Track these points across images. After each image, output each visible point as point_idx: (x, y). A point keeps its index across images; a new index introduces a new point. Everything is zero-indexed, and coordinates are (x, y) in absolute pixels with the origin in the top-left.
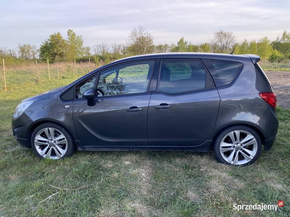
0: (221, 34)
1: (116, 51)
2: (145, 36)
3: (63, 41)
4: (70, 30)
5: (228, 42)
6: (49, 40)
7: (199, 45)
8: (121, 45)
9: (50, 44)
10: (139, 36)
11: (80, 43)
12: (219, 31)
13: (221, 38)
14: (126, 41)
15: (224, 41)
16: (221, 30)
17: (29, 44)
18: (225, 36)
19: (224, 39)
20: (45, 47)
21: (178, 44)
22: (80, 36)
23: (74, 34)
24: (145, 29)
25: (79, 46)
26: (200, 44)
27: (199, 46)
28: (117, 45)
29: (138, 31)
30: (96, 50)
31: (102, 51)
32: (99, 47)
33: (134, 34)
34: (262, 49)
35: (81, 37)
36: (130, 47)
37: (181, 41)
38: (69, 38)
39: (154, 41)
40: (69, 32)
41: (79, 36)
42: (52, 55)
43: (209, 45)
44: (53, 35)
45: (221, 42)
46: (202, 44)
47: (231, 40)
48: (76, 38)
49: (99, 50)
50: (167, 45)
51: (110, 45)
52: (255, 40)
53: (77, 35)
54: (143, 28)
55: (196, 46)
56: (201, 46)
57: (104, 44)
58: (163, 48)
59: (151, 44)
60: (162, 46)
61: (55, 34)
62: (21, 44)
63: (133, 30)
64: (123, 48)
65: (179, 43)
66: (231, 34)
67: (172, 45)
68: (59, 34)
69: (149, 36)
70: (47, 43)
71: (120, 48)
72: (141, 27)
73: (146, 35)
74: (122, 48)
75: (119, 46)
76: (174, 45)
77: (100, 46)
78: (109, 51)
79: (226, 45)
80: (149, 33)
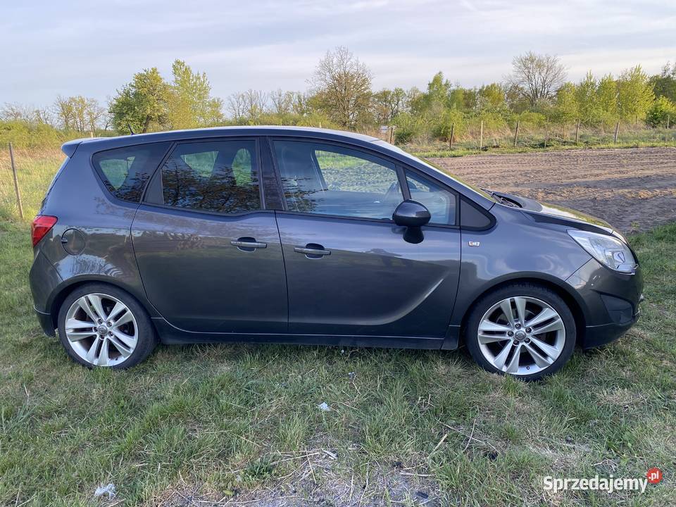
0: (530, 64)
1: (280, 107)
2: (352, 71)
3: (165, 87)
4: (178, 62)
5: (548, 80)
6: (133, 86)
7: (475, 89)
8: (292, 93)
9: (136, 95)
10: (337, 71)
11: (202, 90)
12: (524, 55)
13: (531, 71)
14: (310, 85)
15: (538, 79)
16: (530, 53)
17: (83, 97)
18: (540, 66)
19: (537, 74)
20: (124, 104)
21: (430, 88)
22: (201, 75)
23: (187, 71)
24: (352, 54)
25: (200, 97)
26: (479, 87)
27: (478, 91)
28: (283, 93)
29: (335, 60)
30: (236, 105)
31: (249, 108)
32: (241, 99)
33: (326, 66)
34: (629, 94)
35: (204, 76)
36: (314, 98)
37: (437, 80)
38: (176, 81)
39: (372, 82)
40: (178, 67)
41: (198, 74)
42: (141, 120)
43: (500, 89)
44: (141, 75)
45: (530, 80)
46: (483, 87)
47: (554, 76)
48: (193, 80)
49: (241, 107)
50: (401, 90)
51: (266, 95)
52: (612, 74)
53: (195, 74)
54: (346, 54)
55: (470, 91)
56: (481, 91)
57: (253, 92)
58: (392, 98)
59: (365, 90)
60: (389, 92)
61: (145, 73)
62: (62, 96)
63: (323, 59)
64: (297, 100)
65: (431, 86)
66: (555, 61)
67: (412, 90)
68: (154, 71)
69: (361, 72)
70: (128, 94)
71: (290, 100)
72: (342, 49)
73: (355, 67)
74: (295, 99)
75: (289, 95)
76: (417, 91)
77: (243, 96)
78: (264, 108)
79: (543, 87)
80: (361, 63)
